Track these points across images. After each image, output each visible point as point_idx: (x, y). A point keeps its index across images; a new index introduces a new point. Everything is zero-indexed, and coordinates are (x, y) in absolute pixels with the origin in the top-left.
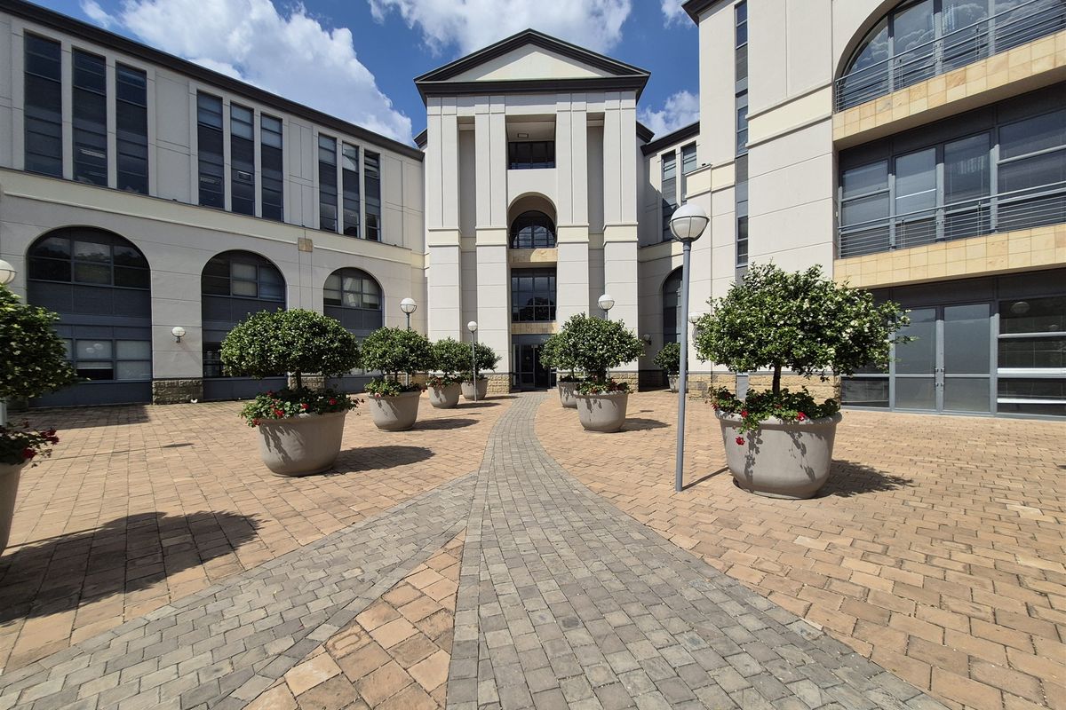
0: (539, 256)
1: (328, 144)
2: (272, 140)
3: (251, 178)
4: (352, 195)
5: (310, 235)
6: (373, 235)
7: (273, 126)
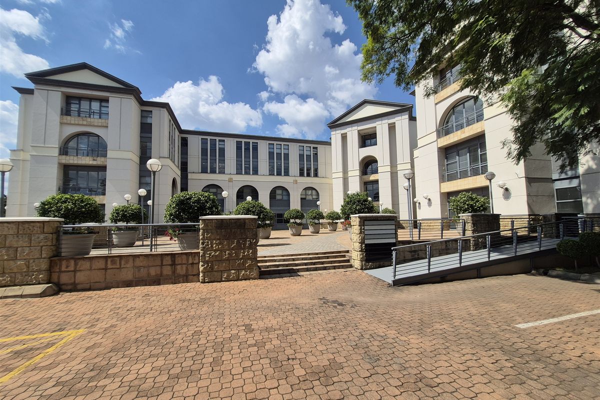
0: (373, 177)
1: (302, 148)
2: (286, 152)
3: (281, 164)
4: (309, 163)
5: (297, 178)
6: (316, 175)
7: (286, 147)
